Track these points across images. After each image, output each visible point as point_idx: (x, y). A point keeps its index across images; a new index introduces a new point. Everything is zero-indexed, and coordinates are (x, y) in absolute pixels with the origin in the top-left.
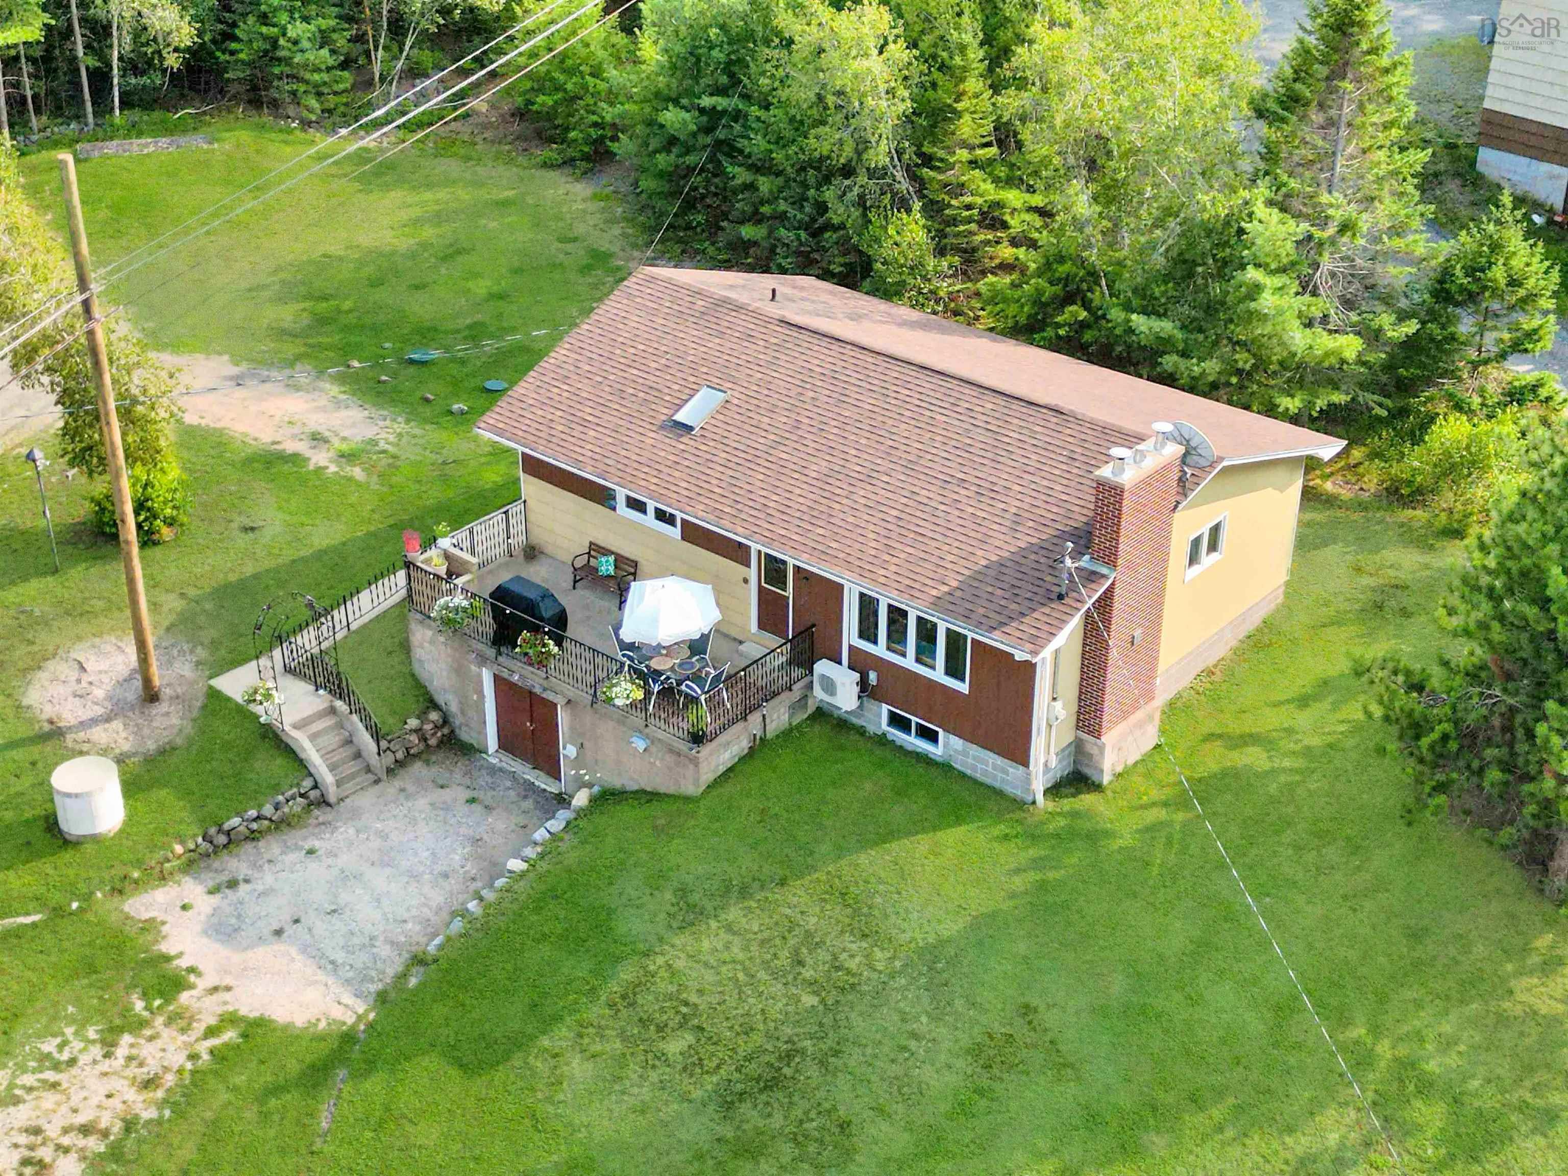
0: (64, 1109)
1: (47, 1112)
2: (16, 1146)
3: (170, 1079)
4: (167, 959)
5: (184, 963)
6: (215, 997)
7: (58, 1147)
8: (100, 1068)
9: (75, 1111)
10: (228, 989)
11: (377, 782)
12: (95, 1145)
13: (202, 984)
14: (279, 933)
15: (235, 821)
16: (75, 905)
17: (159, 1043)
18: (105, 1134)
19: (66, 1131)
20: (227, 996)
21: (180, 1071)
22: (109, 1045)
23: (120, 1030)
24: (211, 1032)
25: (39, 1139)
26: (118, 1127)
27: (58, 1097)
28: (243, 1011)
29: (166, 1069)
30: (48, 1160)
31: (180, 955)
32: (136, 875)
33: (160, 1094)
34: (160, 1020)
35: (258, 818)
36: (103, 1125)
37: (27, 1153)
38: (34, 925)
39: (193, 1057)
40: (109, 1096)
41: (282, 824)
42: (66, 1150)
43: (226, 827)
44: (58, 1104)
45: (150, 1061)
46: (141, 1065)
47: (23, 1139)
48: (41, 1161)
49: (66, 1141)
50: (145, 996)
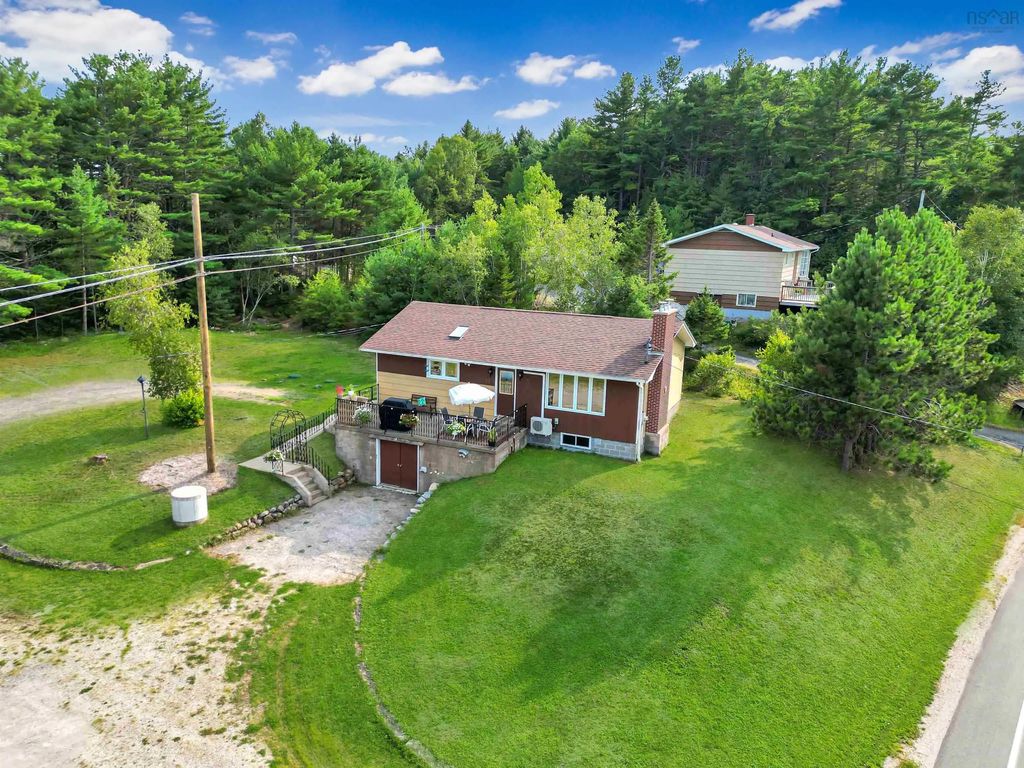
0: (207, 633)
1: (197, 636)
2: (182, 652)
3: (265, 612)
4: (247, 567)
5: (256, 567)
6: (278, 578)
7: (208, 649)
8: (222, 614)
9: (214, 632)
10: (284, 574)
11: (328, 498)
12: (229, 645)
13: (268, 575)
14: (302, 552)
15: (266, 512)
16: (188, 553)
17: (254, 599)
18: (235, 640)
19: (211, 641)
20: (284, 577)
21: (270, 608)
22: (225, 604)
23: (230, 596)
24: (280, 592)
25: (196, 647)
26: (241, 636)
27: (202, 628)
28: (295, 581)
29: (261, 609)
30: (204, 655)
31: (253, 564)
32: (219, 536)
33: (261, 619)
34: (250, 591)
35: (276, 512)
36: (232, 636)
37: (190, 654)
38: (167, 563)
39: (276, 602)
40: (232, 624)
41: (288, 515)
42: (214, 650)
43: (262, 515)
44: (203, 631)
45: (250, 606)
46: (246, 609)
47: (186, 649)
48: (200, 656)
49: (213, 646)
50: (238, 581)
